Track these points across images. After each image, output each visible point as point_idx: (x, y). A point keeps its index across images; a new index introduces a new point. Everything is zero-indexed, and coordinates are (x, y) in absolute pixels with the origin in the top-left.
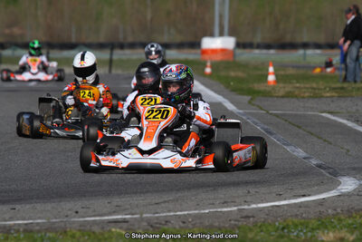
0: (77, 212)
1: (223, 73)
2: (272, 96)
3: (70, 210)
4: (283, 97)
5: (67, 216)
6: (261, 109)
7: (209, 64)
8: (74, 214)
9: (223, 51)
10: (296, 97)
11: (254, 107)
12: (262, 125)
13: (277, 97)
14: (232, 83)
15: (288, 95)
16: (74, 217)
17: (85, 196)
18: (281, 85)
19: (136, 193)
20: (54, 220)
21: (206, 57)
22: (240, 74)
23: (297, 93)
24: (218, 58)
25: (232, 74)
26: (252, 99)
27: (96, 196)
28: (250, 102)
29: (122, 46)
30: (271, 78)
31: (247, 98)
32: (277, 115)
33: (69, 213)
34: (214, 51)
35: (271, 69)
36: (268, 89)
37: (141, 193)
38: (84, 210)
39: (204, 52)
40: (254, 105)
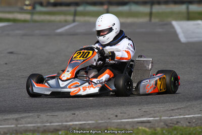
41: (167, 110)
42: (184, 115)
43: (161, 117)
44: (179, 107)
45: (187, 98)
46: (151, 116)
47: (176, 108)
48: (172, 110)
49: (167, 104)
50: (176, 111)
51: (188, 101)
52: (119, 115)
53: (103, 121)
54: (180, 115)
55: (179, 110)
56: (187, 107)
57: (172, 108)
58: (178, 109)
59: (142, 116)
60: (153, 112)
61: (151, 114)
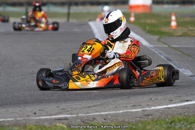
0: (35, 113)
1: (143, 21)
2: (173, 36)
3: (31, 112)
4: (180, 36)
5: (28, 116)
6: (165, 44)
7: (133, 15)
8: (33, 114)
9: (144, 6)
10: (189, 36)
11: (160, 43)
12: (165, 55)
13: (177, 36)
14: (147, 28)
15: (184, 35)
16: (33, 116)
17: (42, 103)
18: (180, 28)
19: (76, 100)
20: (19, 119)
21: (132, 10)
22: (154, 21)
23: (190, 33)
24: (140, 11)
25: (148, 21)
26: (160, 38)
27: (49, 103)
28: (158, 40)
29: (76, 4)
30: (174, 24)
31: (156, 37)
32: (175, 49)
33: (30, 114)
34: (138, 6)
35: (173, 18)
36: (171, 31)
37: (79, 100)
38: (40, 112)
39: (131, 7)
40: (160, 42)
41: (84, 108)
42: (100, 112)
43: (78, 114)
44: (96, 104)
45: (103, 95)
46: (69, 113)
47: (92, 105)
48: (89, 107)
49: (84, 101)
50: (93, 108)
51: (104, 98)
52: (38, 112)
53: (21, 119)
54: (97, 112)
55: (96, 107)
56: (103, 104)
57: (89, 105)
58: (94, 106)
59: (60, 113)
60: (70, 109)
61: (68, 111)
